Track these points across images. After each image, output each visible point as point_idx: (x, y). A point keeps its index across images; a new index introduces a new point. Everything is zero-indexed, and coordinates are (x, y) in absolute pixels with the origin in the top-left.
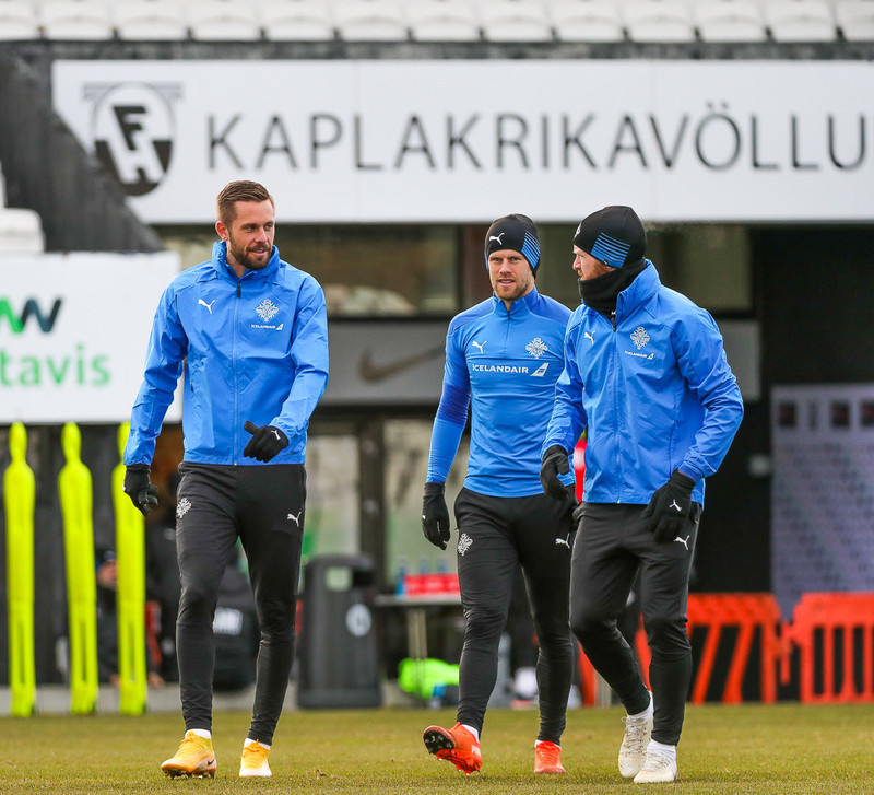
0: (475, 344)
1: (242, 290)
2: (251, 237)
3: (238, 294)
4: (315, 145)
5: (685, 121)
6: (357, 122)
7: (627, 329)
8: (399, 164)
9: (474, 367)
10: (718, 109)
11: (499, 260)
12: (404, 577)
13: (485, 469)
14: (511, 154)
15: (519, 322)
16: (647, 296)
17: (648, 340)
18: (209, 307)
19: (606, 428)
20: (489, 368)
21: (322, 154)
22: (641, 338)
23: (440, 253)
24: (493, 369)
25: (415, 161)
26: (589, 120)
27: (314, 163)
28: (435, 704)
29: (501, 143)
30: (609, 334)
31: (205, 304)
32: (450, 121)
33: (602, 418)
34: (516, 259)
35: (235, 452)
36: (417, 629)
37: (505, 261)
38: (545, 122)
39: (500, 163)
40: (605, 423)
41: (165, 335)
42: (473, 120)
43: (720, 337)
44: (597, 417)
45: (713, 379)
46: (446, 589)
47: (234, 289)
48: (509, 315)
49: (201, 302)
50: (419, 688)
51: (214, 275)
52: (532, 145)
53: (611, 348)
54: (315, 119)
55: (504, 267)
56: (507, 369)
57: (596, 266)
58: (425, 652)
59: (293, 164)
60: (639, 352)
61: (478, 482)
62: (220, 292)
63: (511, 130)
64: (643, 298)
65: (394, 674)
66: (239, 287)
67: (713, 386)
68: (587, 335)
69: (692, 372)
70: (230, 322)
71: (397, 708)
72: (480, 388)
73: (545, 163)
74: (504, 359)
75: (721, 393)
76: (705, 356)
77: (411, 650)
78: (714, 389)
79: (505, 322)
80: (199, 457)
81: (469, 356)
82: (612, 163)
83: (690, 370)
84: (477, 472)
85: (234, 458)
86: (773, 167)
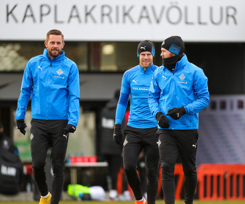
0: (134, 81)
1: (52, 64)
2: (52, 46)
3: (51, 66)
4: (42, 15)
5: (163, 8)
6: (56, 7)
7: (178, 74)
8: (69, 21)
9: (133, 88)
10: (174, 4)
11: (144, 55)
12: (70, 158)
13: (135, 120)
14: (106, 18)
15: (148, 74)
16: (185, 64)
17: (185, 78)
18: (41, 69)
19: (169, 105)
20: (138, 89)
21: (44, 18)
22: (182, 77)
23: (82, 51)
24: (140, 89)
25: (74, 20)
26: (132, 8)
27: (41, 21)
28: (79, 199)
29: (103, 15)
30: (171, 76)
31: (40, 68)
32: (86, 7)
33: (168, 102)
34: (149, 54)
35: (47, 115)
36: (74, 175)
37: (146, 55)
38: (117, 8)
39: (102, 21)
40: (169, 104)
41: (28, 77)
42: (94, 7)
43: (207, 78)
44: (167, 102)
45: (203, 91)
46: (83, 161)
47: (50, 64)
48: (145, 72)
49: (39, 67)
50: (74, 194)
51: (44, 59)
52: (113, 15)
53: (172, 80)
54: (42, 6)
55: (146, 57)
56: (144, 89)
57: (170, 54)
58: (76, 182)
59: (34, 21)
60: (182, 81)
61: (132, 123)
62: (46, 65)
63: (106, 10)
64: (183, 65)
65: (66, 189)
66: (51, 63)
67: (203, 93)
68: (163, 76)
69: (197, 88)
70: (48, 74)
71: (67, 200)
72: (135, 95)
73: (117, 21)
74: (143, 86)
75: (204, 95)
76: (202, 83)
77: (72, 182)
78: (203, 94)
79: (144, 74)
80: (36, 117)
81: (131, 85)
82: (139, 22)
83: (196, 87)
84: (132, 120)
85: (47, 117)
86: (192, 24)
